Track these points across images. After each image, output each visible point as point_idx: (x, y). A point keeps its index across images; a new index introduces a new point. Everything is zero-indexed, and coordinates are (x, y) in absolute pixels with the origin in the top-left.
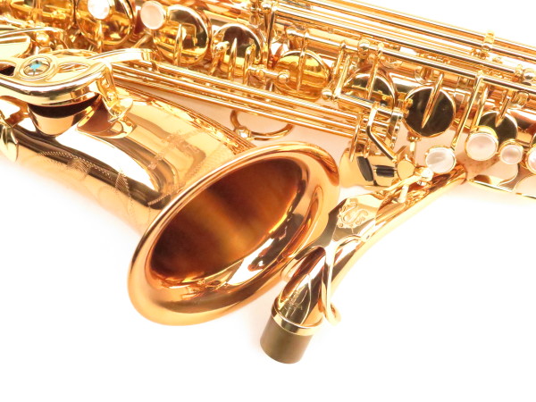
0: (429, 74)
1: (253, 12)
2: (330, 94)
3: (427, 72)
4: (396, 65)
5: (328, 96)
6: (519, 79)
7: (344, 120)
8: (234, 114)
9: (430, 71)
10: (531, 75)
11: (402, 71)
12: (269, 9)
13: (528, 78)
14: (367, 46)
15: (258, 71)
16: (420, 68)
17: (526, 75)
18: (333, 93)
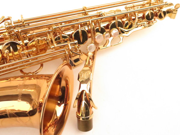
0: (74, 27)
1: (10, 35)
2: (53, 47)
3: (73, 27)
4: (63, 29)
5: (53, 48)
6: (99, 16)
7: (59, 53)
8: (21, 71)
9: (74, 26)
10: (102, 13)
11: (66, 30)
12: (17, 31)
13: (102, 14)
14: (55, 27)
15: (25, 52)
16: (70, 26)
17: (100, 14)
18: (54, 46)
